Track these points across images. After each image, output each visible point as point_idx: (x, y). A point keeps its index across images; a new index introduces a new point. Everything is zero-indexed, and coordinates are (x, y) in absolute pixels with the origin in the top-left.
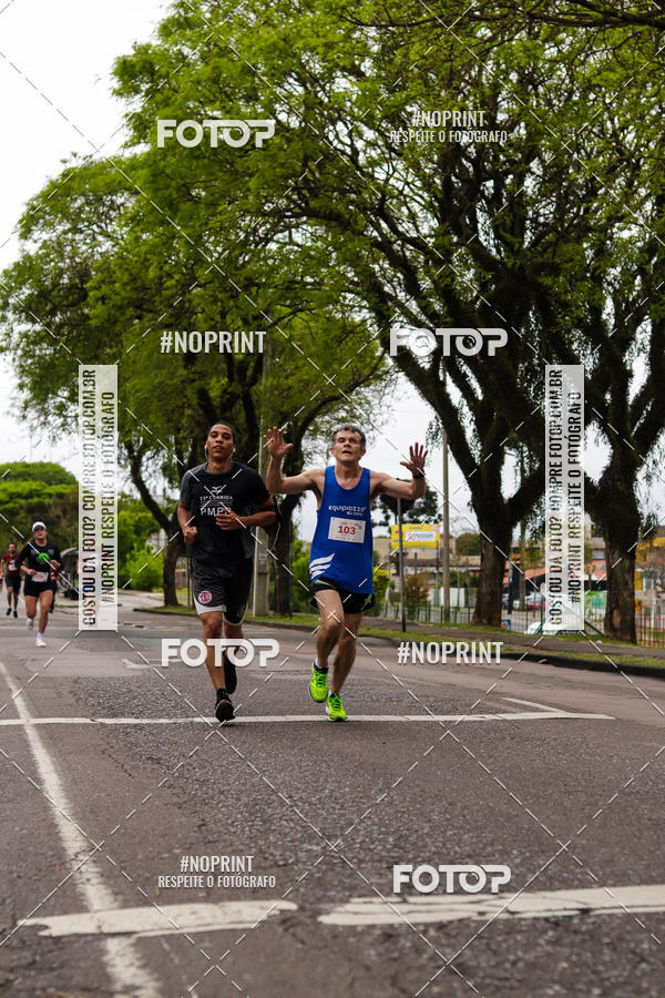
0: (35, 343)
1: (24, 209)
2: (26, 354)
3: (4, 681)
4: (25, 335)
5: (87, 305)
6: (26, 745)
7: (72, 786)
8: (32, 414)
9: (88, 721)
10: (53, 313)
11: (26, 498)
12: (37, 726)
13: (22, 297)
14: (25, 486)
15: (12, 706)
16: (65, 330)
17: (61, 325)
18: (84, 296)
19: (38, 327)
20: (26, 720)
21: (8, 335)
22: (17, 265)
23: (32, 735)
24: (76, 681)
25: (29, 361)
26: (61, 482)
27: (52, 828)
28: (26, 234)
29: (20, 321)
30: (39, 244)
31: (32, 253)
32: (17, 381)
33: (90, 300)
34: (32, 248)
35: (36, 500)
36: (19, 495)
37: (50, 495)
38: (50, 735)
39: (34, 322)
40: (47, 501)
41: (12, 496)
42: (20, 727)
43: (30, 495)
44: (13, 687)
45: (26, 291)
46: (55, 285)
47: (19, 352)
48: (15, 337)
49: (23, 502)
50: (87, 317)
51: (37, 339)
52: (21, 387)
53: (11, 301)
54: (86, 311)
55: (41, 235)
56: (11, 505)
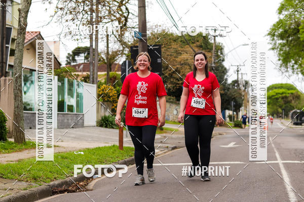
0: (283, 46)
1: (280, 5)
2: (281, 50)
3: (273, 150)
4: (280, 44)
5: (299, 34)
6: (279, 169)
7: (293, 182)
8: (283, 68)
9: (299, 162)
10: (289, 37)
11: (281, 94)
12: (283, 163)
13: (279, 32)
14: (281, 91)
15: (276, 157)
16: (293, 42)
17: (291, 41)
18: (298, 31)
19: (284, 41)
20: (280, 161)
21: (275, 44)
22: (277, 22)
23: (281, 166)
24: (296, 150)
25: (282, 52)
26: (292, 89)
27: (286, 194)
28: (280, 13)
29: (279, 40)
30: (284, 16)
31: (282, 19)
32: (278, 58)
33: (300, 32)
34: (282, 17)
35: (284, 95)
36: (279, 94)
37: (289, 93)
38: (287, 166)
39: (283, 40)
40: (288, 95)
41: (277, 94)
42: (278, 163)
43: (282, 93)
44: (276, 151)
45: (281, 30)
46: (289, 28)
47: (279, 49)
48: (277, 45)
49: (280, 95)
50: (299, 38)
51: (284, 45)
52: (279, 60)
53: (276, 33)
54: (299, 36)
55: (285, 13)
56: (276, 97)
